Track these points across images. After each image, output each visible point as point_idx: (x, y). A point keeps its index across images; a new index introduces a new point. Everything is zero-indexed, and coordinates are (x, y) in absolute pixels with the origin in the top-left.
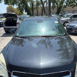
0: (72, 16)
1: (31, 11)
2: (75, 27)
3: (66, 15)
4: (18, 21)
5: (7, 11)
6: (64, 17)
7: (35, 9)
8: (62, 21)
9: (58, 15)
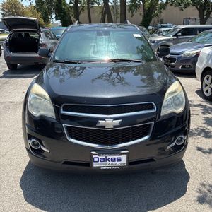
0: (179, 32)
1: (72, 17)
2: (182, 55)
3: (166, 29)
4: (42, 40)
5: (2, 14)
6: (160, 34)
7: (83, 10)
8: (154, 42)
9: (145, 29)
